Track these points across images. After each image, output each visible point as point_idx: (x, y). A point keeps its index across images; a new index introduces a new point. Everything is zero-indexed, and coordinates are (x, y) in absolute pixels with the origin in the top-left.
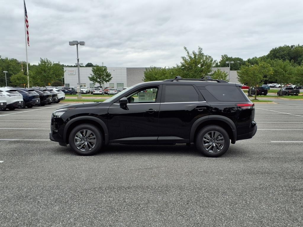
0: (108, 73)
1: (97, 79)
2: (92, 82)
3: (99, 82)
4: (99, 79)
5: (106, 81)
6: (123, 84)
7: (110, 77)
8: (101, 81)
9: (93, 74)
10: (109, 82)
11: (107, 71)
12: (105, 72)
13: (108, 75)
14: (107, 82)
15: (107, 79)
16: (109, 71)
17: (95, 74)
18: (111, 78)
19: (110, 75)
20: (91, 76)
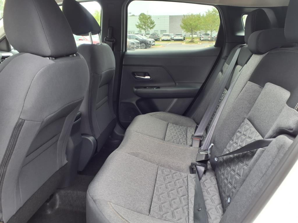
0: (152, 20)
1: (143, 26)
2: (138, 29)
3: (145, 29)
4: (145, 26)
6: (166, 30)
8: (145, 28)
9: (139, 22)
10: (153, 29)
12: (150, 20)
13: (152, 23)
14: (151, 29)
15: (151, 26)
16: (152, 19)
17: (141, 22)
18: (155, 25)
19: (154, 23)
20: (137, 24)
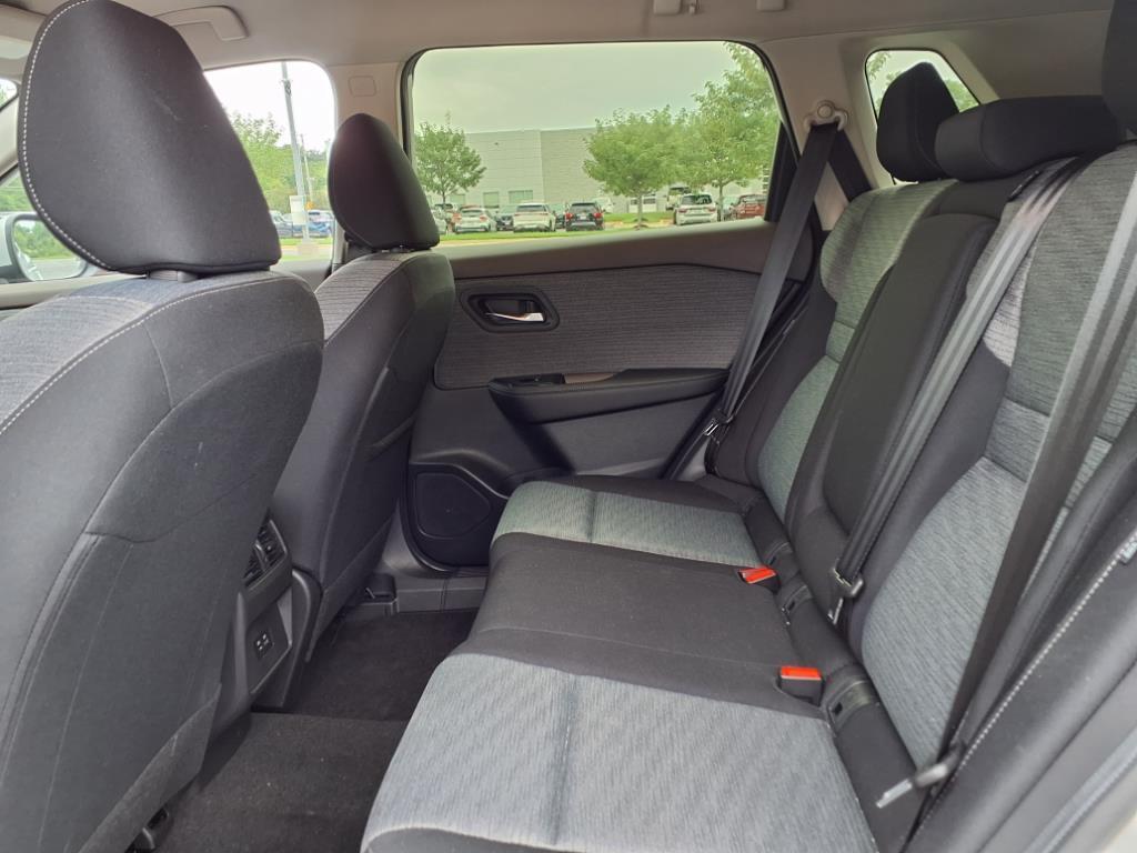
1: (432, 177)
4: (440, 177)
5: (465, 184)
6: (530, 191)
7: (477, 169)
10: (474, 185)
11: (466, 145)
12: (459, 150)
13: (469, 162)
14: (469, 188)
15: (467, 175)
16: (470, 144)
18: (482, 170)
19: (476, 162)
